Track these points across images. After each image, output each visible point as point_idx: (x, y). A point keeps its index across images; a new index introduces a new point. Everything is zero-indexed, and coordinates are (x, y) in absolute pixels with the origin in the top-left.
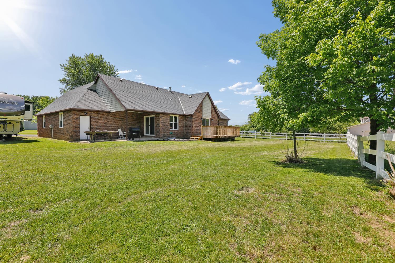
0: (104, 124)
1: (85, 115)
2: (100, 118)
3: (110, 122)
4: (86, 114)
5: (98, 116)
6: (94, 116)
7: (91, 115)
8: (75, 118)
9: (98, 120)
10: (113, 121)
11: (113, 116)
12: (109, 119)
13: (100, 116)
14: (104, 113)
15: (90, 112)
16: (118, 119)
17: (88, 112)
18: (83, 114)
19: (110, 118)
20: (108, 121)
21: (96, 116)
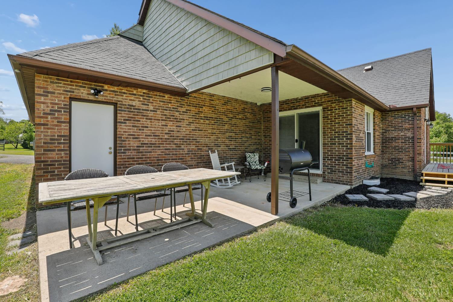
0: (166, 136)
1: (91, 98)
2: (151, 114)
3: (185, 130)
4: (97, 92)
5: (144, 107)
6: (131, 103)
7: (120, 98)
8: (48, 110)
9: (144, 121)
10: (193, 127)
11: (193, 109)
12: (181, 117)
13: (151, 108)
14: (167, 96)
15: (115, 88)
16: (206, 118)
17: (106, 87)
18: (84, 92)
19: (185, 117)
20: (179, 124)
21: (136, 103)
